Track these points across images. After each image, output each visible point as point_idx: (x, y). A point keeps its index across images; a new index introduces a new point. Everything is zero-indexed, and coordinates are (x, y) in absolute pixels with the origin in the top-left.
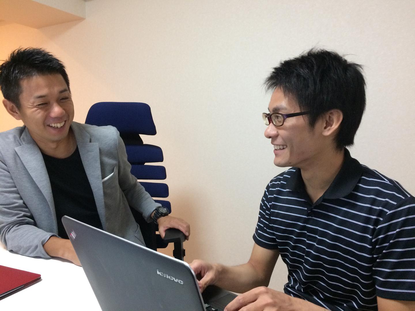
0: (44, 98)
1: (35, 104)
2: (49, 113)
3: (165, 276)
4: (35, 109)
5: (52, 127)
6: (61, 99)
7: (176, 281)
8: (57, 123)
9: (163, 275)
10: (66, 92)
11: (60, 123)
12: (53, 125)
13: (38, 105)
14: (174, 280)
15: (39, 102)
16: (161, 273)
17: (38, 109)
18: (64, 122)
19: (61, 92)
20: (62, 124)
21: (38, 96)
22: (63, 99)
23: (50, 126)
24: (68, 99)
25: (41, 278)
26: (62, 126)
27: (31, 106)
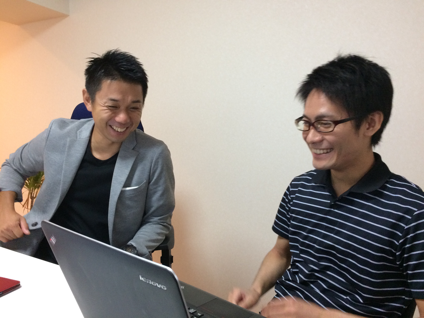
0: (116, 102)
1: (106, 105)
2: (115, 116)
3: (148, 282)
4: (105, 108)
5: (113, 128)
6: (131, 108)
7: (159, 286)
8: (118, 127)
9: (146, 281)
10: (138, 103)
11: (121, 128)
12: (115, 128)
13: (109, 106)
14: (157, 286)
15: (110, 104)
16: (144, 279)
17: (107, 110)
18: (126, 128)
19: (134, 102)
20: (122, 130)
21: (111, 99)
22: (133, 108)
23: (112, 127)
24: (137, 110)
25: (21, 285)
26: (122, 131)
27: (103, 105)
